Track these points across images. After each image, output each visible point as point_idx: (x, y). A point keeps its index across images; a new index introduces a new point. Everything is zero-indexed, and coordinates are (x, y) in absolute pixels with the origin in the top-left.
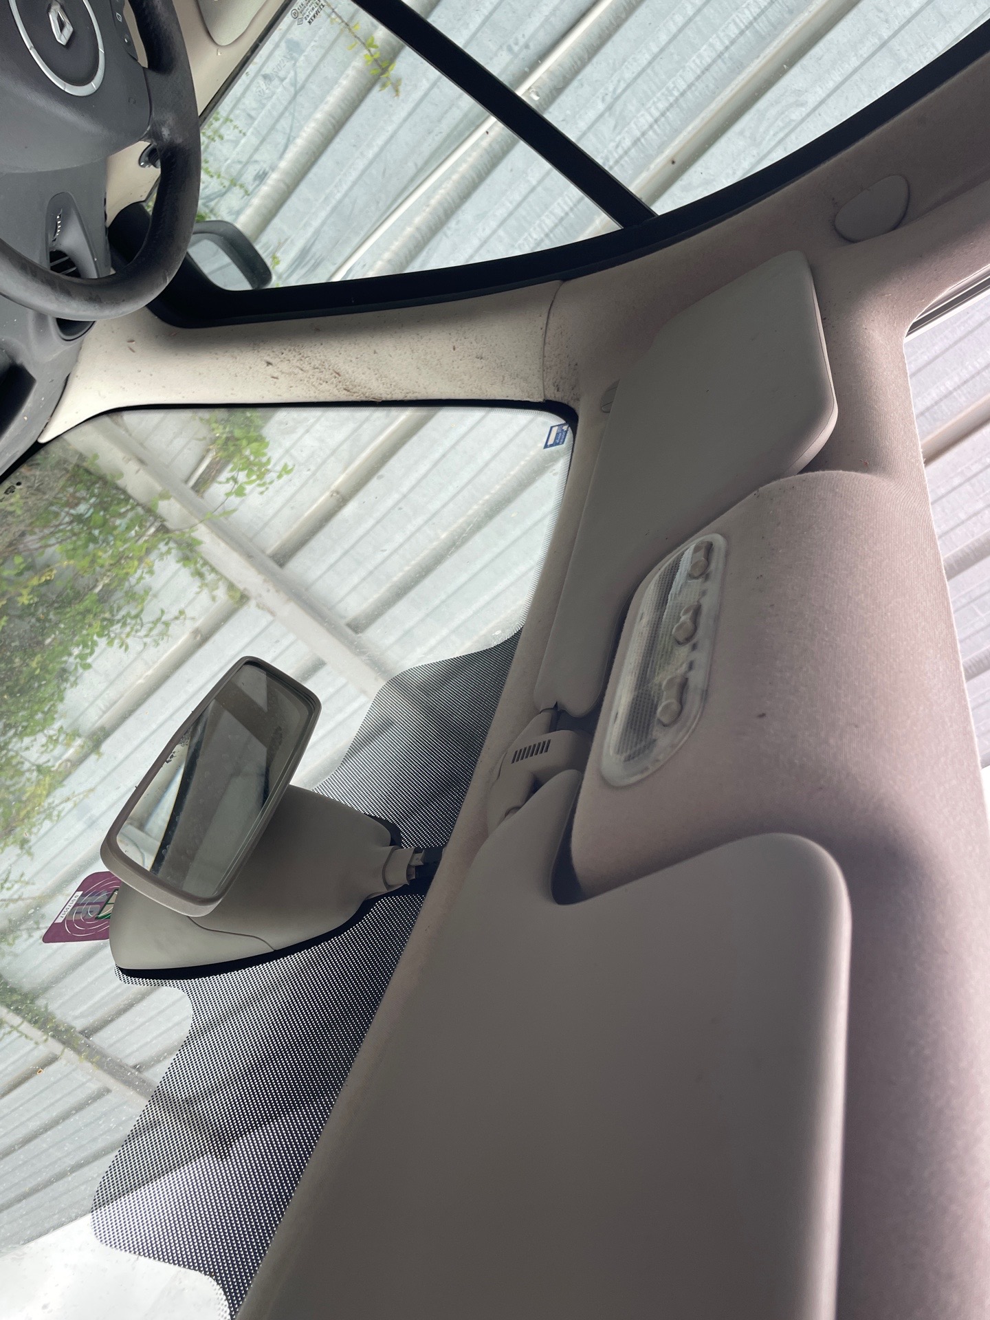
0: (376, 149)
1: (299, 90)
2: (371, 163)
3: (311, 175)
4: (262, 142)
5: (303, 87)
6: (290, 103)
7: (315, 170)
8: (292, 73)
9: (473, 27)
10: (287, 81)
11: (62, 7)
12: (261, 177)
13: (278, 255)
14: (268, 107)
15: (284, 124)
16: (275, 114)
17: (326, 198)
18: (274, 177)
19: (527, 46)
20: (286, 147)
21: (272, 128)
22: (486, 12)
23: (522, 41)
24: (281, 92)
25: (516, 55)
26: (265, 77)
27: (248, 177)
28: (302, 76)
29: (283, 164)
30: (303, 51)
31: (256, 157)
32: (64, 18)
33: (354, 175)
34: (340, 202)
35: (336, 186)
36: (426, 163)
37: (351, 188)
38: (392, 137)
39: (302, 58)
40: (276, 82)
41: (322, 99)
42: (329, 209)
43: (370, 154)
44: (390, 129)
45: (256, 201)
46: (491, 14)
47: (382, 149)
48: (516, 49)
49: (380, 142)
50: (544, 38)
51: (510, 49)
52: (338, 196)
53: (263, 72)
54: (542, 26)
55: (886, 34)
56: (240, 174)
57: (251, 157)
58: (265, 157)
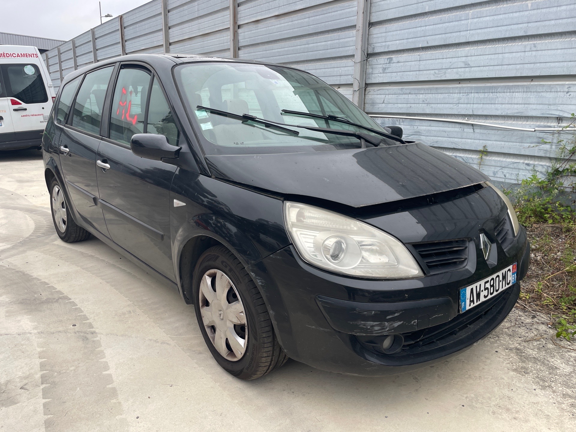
0: (501, 142)
1: (503, 167)
2: (505, 141)
3: (518, 153)
4: (520, 169)
5: (501, 167)
6: (506, 168)
7: (516, 153)
8: (500, 171)
9: (465, 140)
10: (502, 171)
12: (528, 165)
14: (511, 172)
15: (511, 166)
16: (511, 169)
17: (521, 146)
18: (526, 162)
19: (461, 127)
20: (516, 163)
21: (514, 168)
22: (461, 139)
23: (461, 129)
24: (506, 171)
25: (463, 128)
26: (505, 176)
27: (530, 168)
28: (499, 168)
29: (522, 161)
30: (494, 171)
31: (524, 168)
33: (510, 143)
34: (519, 143)
35: (516, 146)
36: (495, 130)
37: (514, 142)
38: (496, 141)
39: (495, 170)
40: (504, 173)
41: (499, 161)
42: (523, 144)
43: (503, 143)
44: (494, 142)
45: (536, 163)
46: (460, 138)
47: (500, 141)
48: (463, 129)
49: (499, 143)
50: (457, 125)
51: (463, 130)
52: (518, 144)
53: (504, 177)
54: (456, 128)
55: (418, 72)
56: (532, 170)
57: (525, 170)
58: (523, 167)
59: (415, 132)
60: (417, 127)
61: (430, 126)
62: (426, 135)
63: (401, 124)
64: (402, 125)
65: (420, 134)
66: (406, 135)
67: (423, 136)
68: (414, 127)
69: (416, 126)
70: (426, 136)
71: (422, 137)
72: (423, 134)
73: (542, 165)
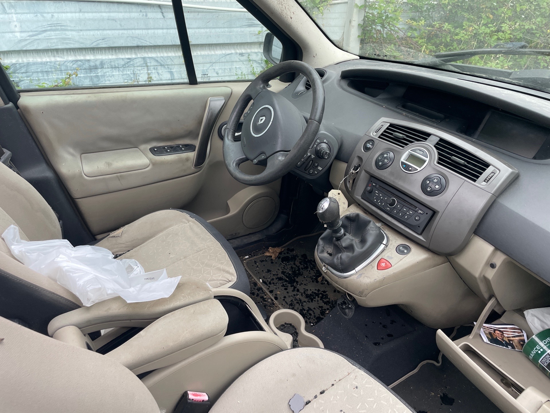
0: (206, 30)
1: (212, 63)
2: (210, 28)
3: (229, 42)
4: (233, 62)
5: (211, 63)
6: (217, 63)
7: (226, 42)
8: (210, 68)
9: (153, 31)
10: (213, 68)
11: (258, 122)
12: (242, 54)
13: (257, 33)
14: (223, 67)
15: (223, 60)
16: (223, 64)
17: (230, 32)
18: (238, 51)
19: (141, 11)
20: (228, 54)
21: (227, 62)
22: (146, 31)
23: (141, 14)
24: (217, 67)
25: (146, 12)
26: (217, 74)
27: (245, 58)
28: (208, 65)
29: (233, 51)
30: (203, 70)
31: (238, 60)
32: (260, 120)
33: (217, 30)
34: (227, 28)
35: (225, 32)
36: (195, 12)
37: (221, 28)
38: (198, 28)
39: (204, 69)
40: (216, 70)
41: (208, 55)
42: (232, 29)
43: (208, 30)
44: (197, 30)
45: (249, 51)
46: (145, 29)
47: (204, 28)
48: (144, 14)
49: (202, 31)
50: (134, 8)
51: (146, 15)
52: (226, 29)
53: (217, 75)
54: (132, 12)
56: (246, 61)
57: (239, 61)
58: (237, 58)
59: (50, 25)
60: (50, 15)
61: (80, 11)
62: (77, 28)
63: (8, 11)
64: (12, 13)
65: (63, 27)
66: (31, 33)
67: (71, 30)
68: (45, 15)
69: (48, 13)
70: (79, 30)
71: (68, 33)
72: (69, 28)
73: (256, 53)
